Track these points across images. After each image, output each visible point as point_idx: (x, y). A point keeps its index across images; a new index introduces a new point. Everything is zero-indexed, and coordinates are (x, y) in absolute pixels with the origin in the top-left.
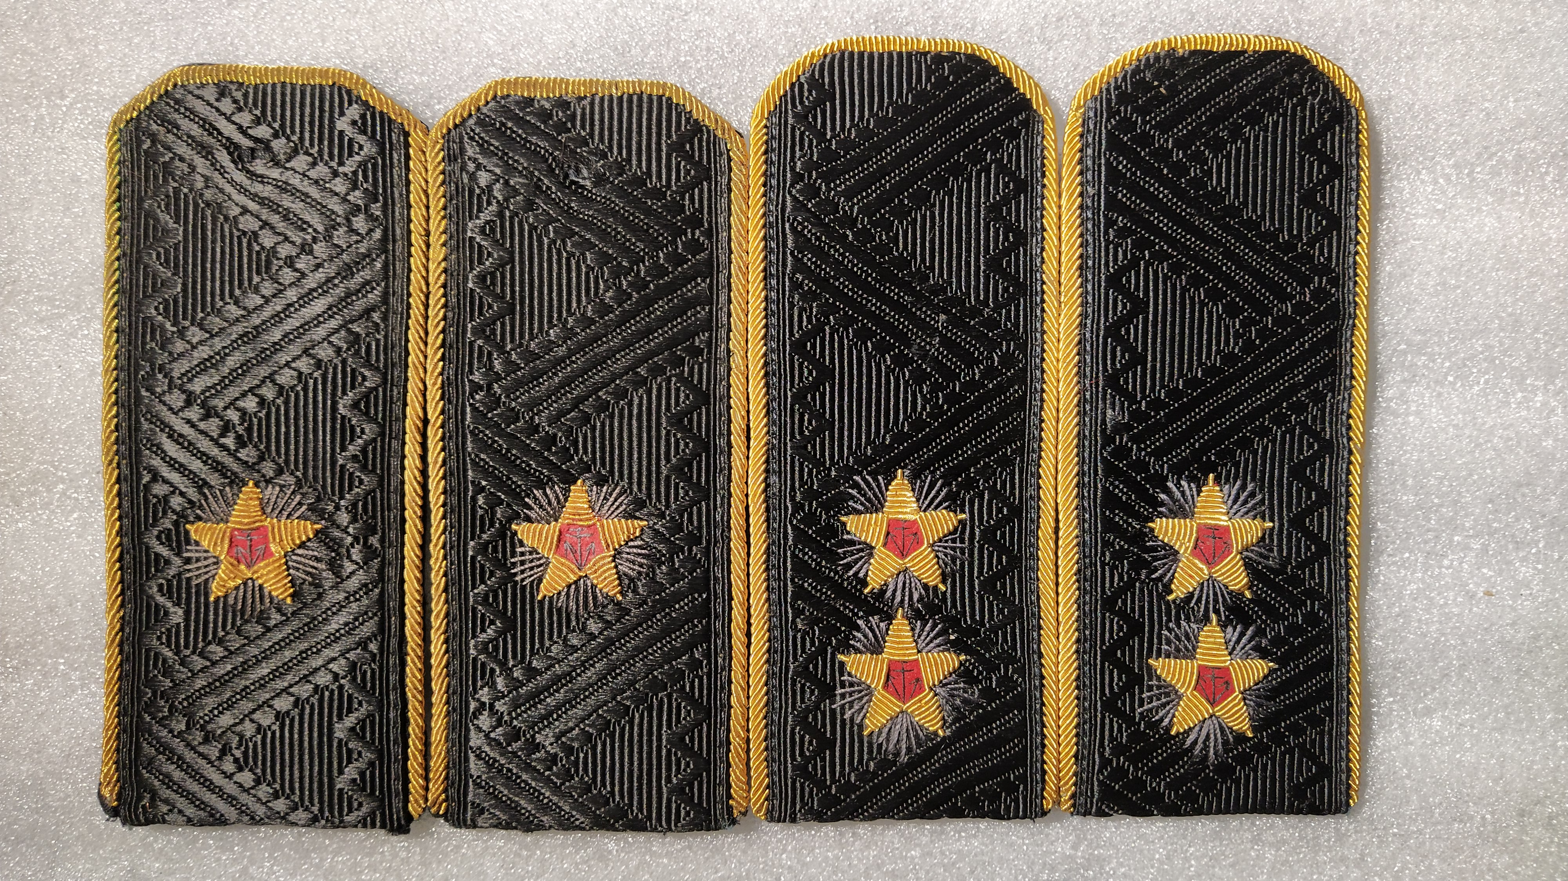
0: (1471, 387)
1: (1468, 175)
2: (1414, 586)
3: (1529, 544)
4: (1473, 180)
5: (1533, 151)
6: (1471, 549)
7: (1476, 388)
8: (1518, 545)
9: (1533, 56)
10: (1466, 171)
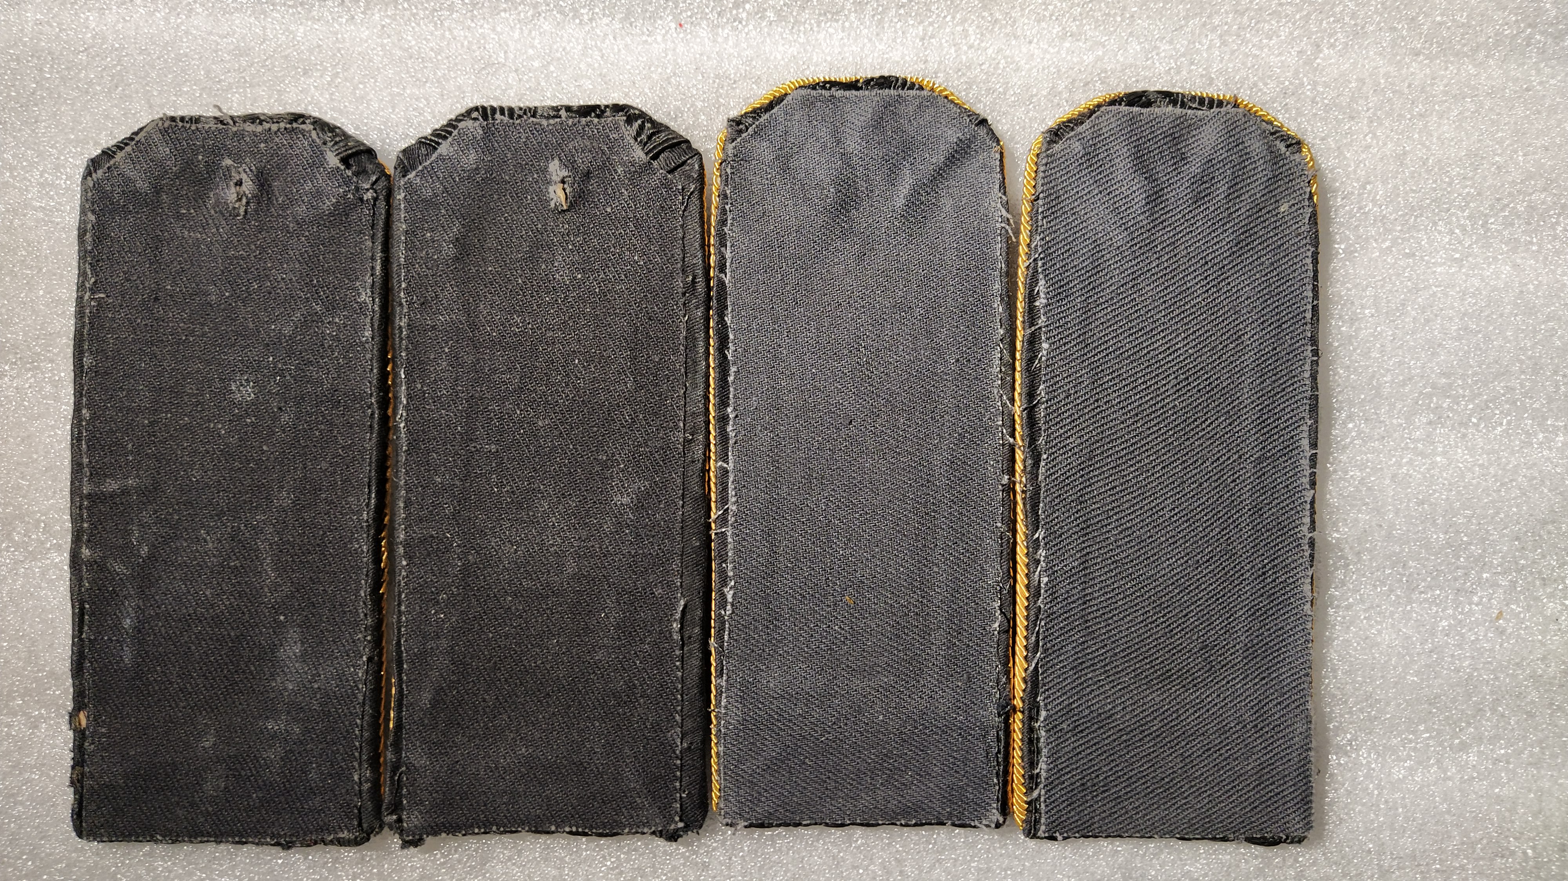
0: (1494, 428)
1: (1482, 226)
2: (1445, 623)
3: (1555, 580)
4: (1488, 230)
5: (1543, 203)
6: (1499, 586)
7: (1499, 429)
8: (1545, 582)
9: (1539, 112)
10: (1481, 222)
